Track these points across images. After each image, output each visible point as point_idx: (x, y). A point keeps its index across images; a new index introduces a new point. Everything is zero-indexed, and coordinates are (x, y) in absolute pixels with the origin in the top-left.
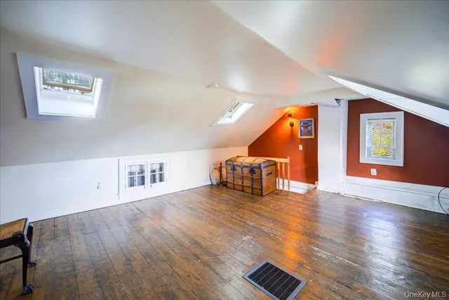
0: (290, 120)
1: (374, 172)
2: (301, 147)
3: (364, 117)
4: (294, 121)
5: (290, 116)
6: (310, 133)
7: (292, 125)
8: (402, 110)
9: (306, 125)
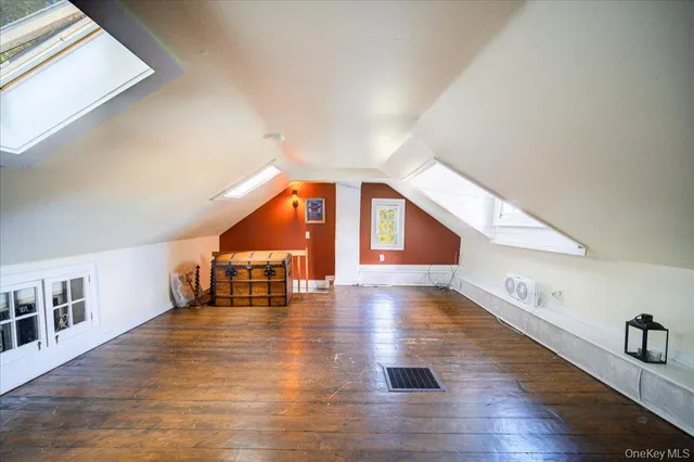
0: (295, 198)
1: (382, 258)
2: (308, 235)
3: (375, 201)
4: (300, 201)
5: (295, 192)
6: (319, 217)
7: (295, 205)
8: (403, 197)
9: (314, 207)
